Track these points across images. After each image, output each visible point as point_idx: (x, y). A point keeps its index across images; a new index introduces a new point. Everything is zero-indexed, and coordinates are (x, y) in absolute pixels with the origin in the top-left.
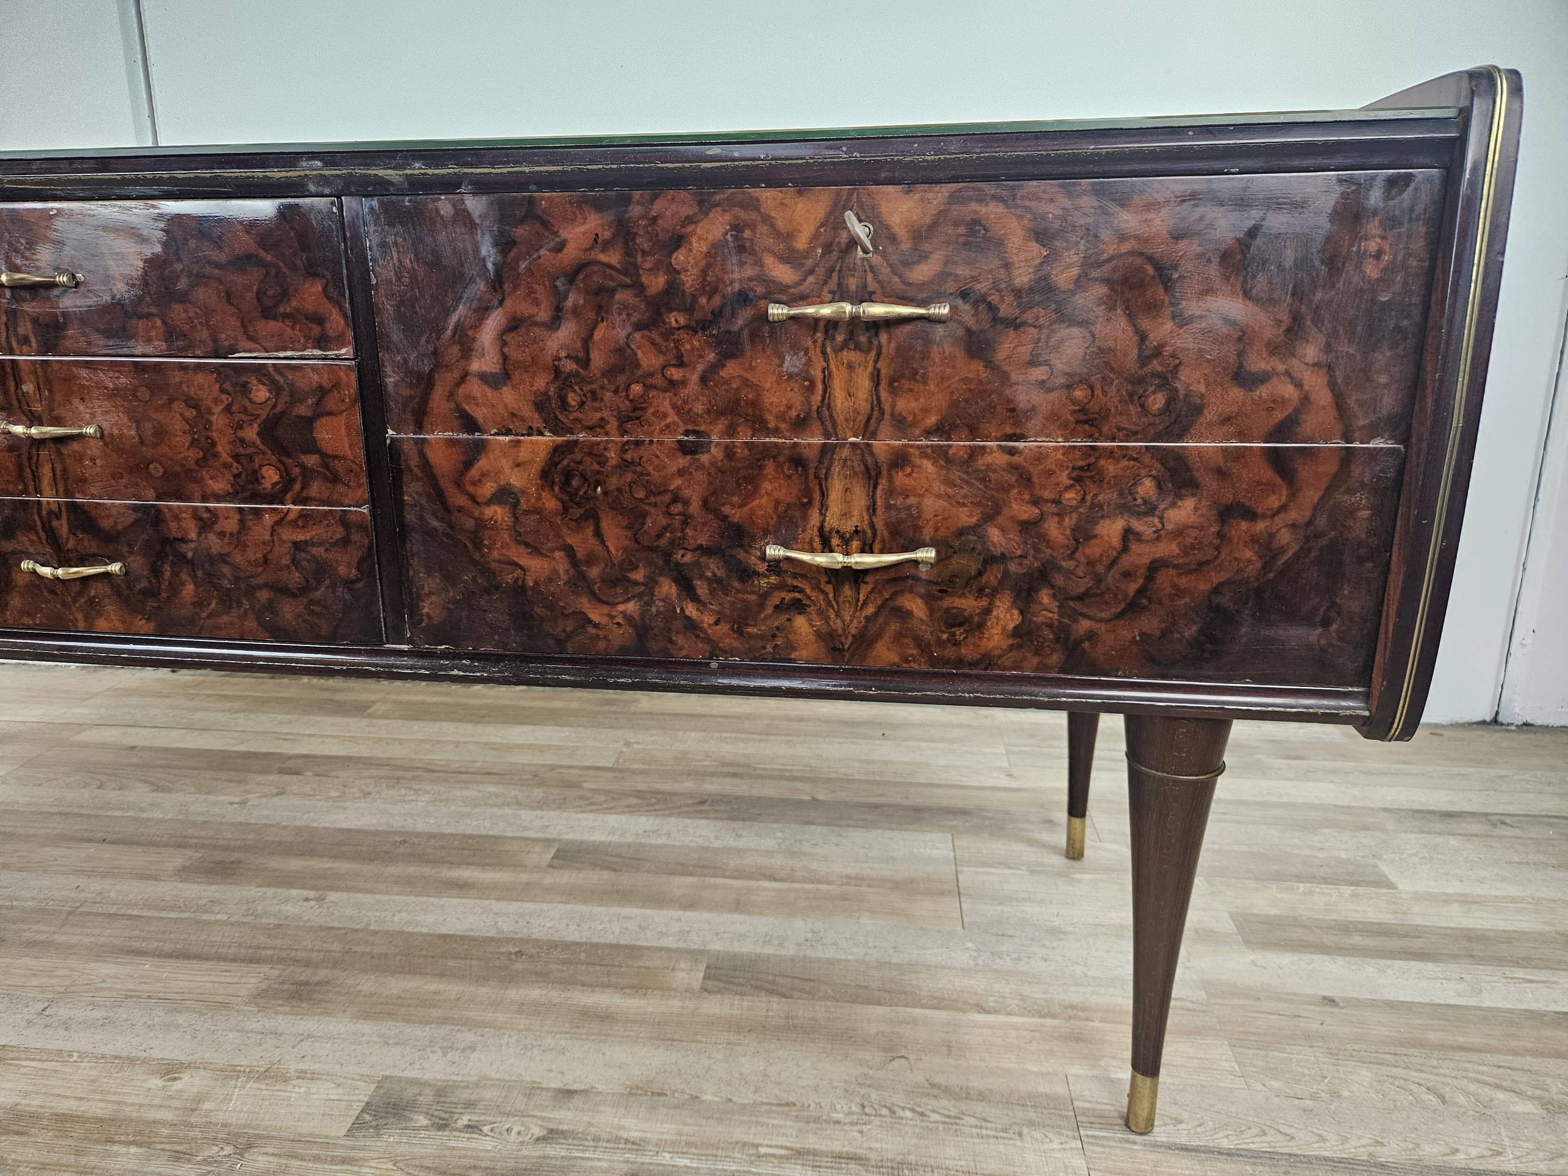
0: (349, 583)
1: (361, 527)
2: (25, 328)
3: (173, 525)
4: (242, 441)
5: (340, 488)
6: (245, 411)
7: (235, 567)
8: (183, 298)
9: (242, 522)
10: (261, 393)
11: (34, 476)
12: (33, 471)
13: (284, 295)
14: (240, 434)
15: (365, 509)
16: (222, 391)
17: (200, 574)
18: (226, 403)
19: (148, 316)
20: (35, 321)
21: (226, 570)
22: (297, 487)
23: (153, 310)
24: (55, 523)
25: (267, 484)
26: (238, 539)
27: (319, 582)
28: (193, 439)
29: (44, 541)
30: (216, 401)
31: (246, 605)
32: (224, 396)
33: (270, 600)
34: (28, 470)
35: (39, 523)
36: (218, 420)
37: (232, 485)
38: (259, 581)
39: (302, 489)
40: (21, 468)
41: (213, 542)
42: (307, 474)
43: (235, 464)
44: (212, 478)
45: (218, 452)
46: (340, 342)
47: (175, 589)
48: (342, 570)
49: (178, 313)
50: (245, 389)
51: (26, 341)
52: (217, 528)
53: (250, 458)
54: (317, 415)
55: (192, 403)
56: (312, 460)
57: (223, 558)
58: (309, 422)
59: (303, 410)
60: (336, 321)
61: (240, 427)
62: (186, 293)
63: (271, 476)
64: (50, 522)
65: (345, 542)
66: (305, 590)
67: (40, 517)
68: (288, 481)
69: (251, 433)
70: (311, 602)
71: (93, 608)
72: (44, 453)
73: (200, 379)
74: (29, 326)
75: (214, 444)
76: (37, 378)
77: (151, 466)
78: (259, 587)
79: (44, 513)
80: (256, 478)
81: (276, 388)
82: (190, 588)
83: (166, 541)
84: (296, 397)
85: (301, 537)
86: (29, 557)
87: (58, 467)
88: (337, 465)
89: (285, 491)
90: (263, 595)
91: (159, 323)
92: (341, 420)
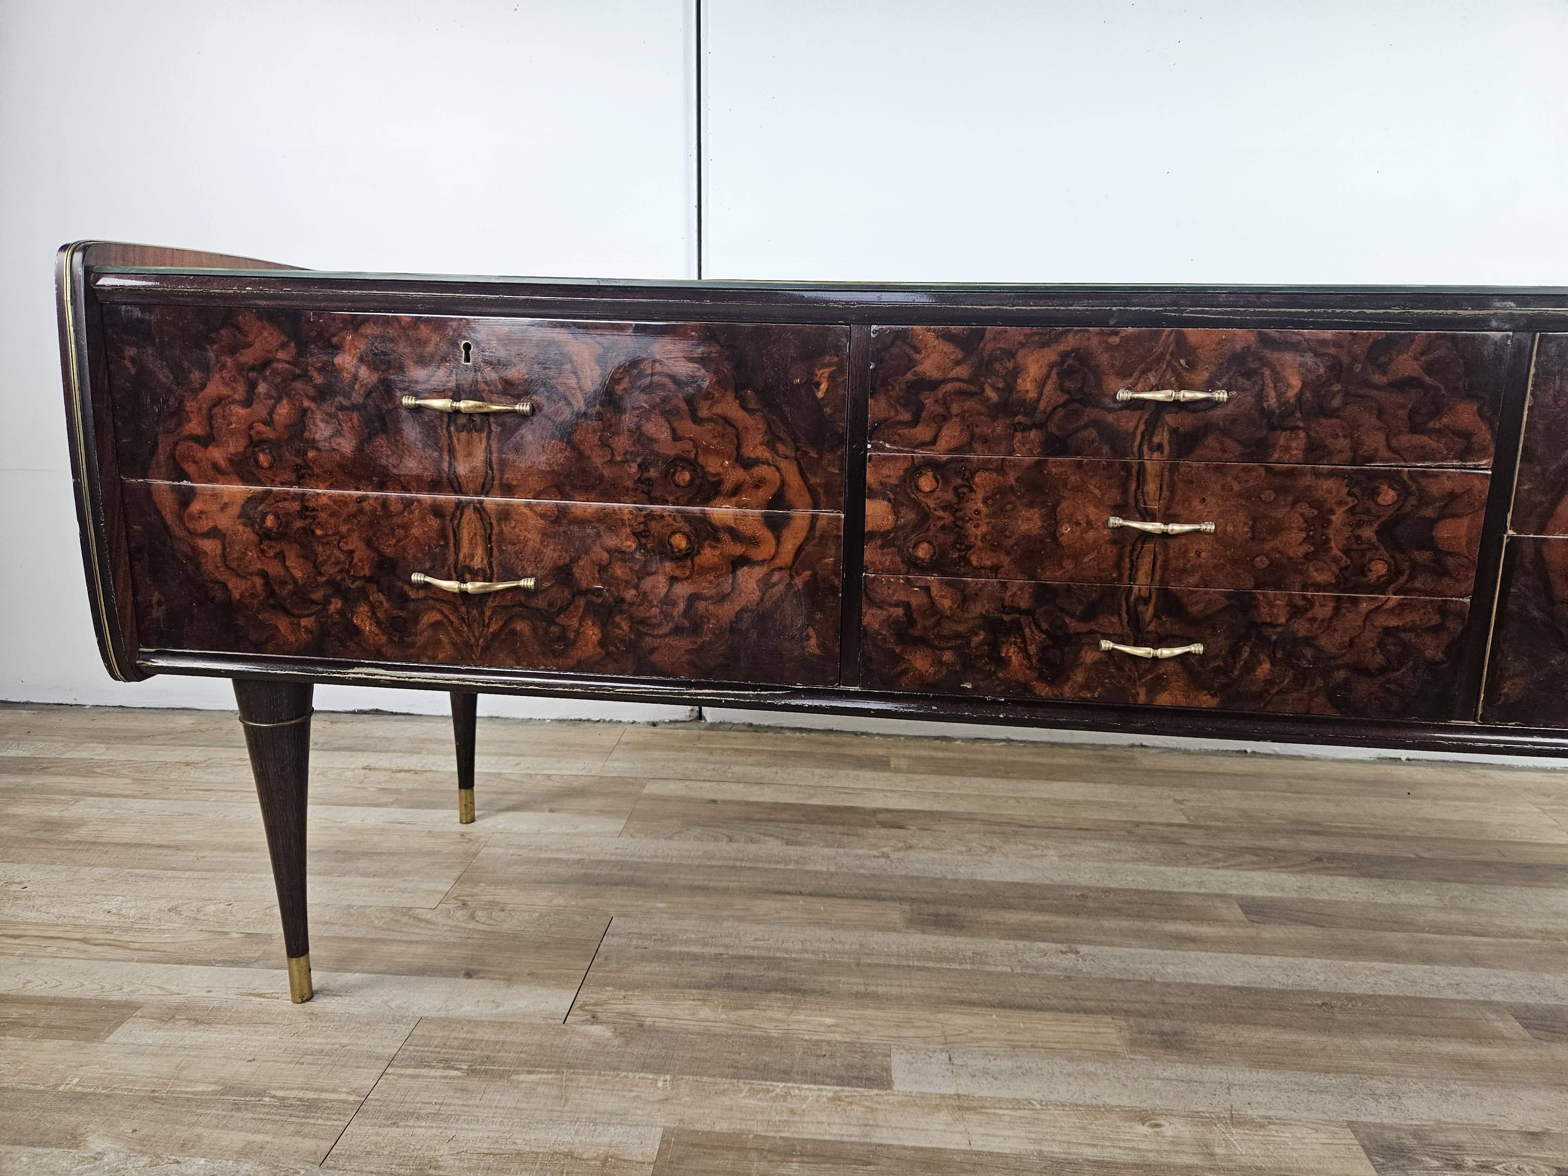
0: (1432, 665)
1: (1459, 615)
2: (1162, 437)
3: (1264, 610)
4: (1359, 538)
5: (1446, 581)
6: (1368, 512)
7: (1318, 649)
8: (1333, 413)
9: (1337, 610)
10: (1388, 496)
11: (1132, 565)
12: (1132, 561)
13: (1438, 411)
14: (1358, 532)
15: (1467, 600)
16: (1350, 494)
17: (1279, 655)
18: (1351, 504)
19: (1293, 429)
20: (1174, 431)
21: (1308, 652)
22: (1402, 579)
23: (1301, 424)
24: (1141, 608)
25: (1372, 577)
26: (1328, 625)
27: (1401, 664)
28: (1308, 536)
29: (1125, 624)
30: (1340, 503)
31: (1320, 682)
32: (1349, 499)
33: (1346, 680)
34: (1127, 560)
35: (1124, 608)
36: (1338, 517)
37: (1336, 577)
38: (1339, 662)
39: (1408, 581)
40: (1120, 558)
41: (1301, 628)
42: (1416, 568)
43: (1345, 558)
44: (1317, 571)
45: (1331, 548)
46: (1482, 453)
47: (1249, 668)
48: (1429, 653)
49: (1325, 427)
50: (1374, 493)
51: (1160, 447)
52: (1310, 615)
53: (1363, 553)
54: (1441, 517)
55: (1316, 504)
56: (1423, 556)
57: (1308, 641)
58: (1432, 522)
59: (1429, 512)
60: (1484, 435)
61: (1359, 525)
62: (1337, 410)
63: (1379, 568)
64: (1136, 607)
65: (1437, 630)
66: (1382, 670)
67: (1127, 602)
68: (1395, 572)
69: (1368, 533)
70: (1388, 681)
71: (1158, 684)
72: (1149, 546)
73: (1327, 484)
74: (1166, 435)
75: (1328, 541)
76: (1162, 480)
77: (1258, 559)
78: (1338, 667)
79: (1133, 598)
80: (1363, 570)
81: (1404, 491)
82: (1266, 666)
83: (1252, 625)
84: (1424, 499)
85: (1393, 622)
86: (1107, 637)
87: (1160, 558)
88: (1450, 562)
89: (1389, 583)
90: (1341, 675)
91: (1302, 434)
92: (1465, 522)
